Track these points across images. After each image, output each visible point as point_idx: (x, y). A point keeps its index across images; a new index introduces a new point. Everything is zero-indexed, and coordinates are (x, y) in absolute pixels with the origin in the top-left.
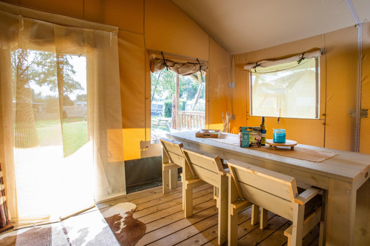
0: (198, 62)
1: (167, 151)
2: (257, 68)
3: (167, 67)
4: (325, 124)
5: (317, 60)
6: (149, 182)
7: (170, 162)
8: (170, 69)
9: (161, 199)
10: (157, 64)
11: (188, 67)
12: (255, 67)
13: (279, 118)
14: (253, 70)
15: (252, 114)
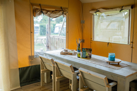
0: (61, 9)
1: (43, 62)
2: (97, 13)
3: (43, 14)
4: (132, 47)
5: (130, 11)
6: (34, 79)
7: (45, 68)
8: (45, 15)
9: (41, 89)
10: (37, 12)
11: (56, 13)
12: (96, 12)
13: (108, 43)
14: (95, 14)
15: (94, 40)
